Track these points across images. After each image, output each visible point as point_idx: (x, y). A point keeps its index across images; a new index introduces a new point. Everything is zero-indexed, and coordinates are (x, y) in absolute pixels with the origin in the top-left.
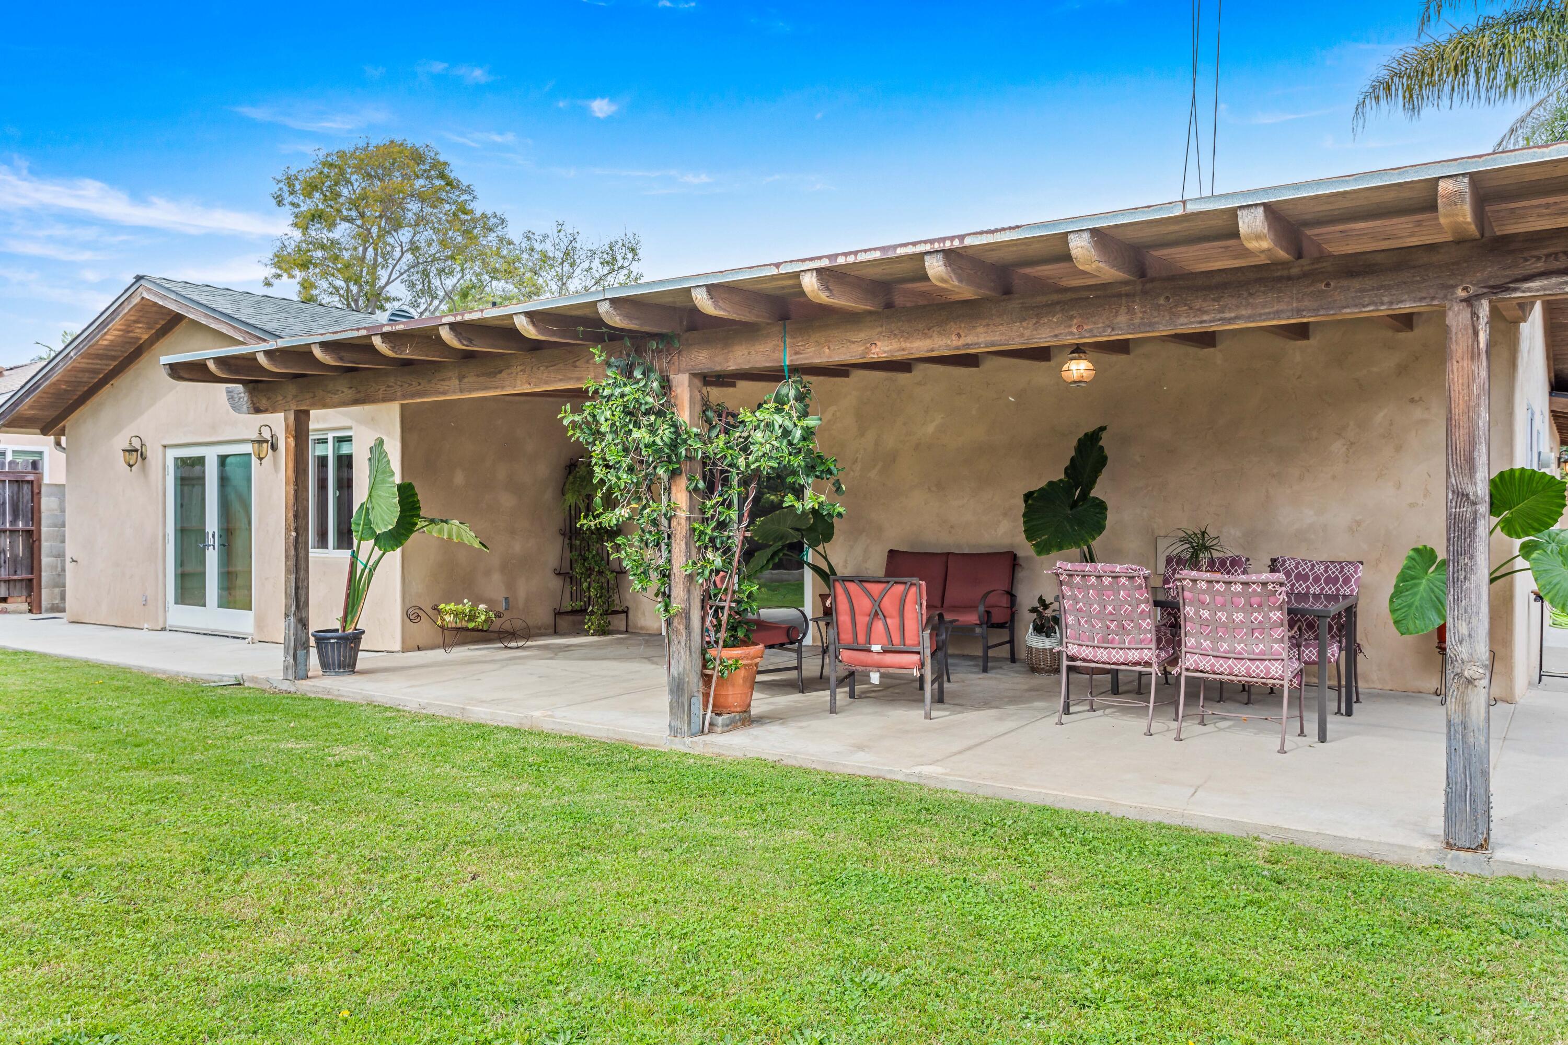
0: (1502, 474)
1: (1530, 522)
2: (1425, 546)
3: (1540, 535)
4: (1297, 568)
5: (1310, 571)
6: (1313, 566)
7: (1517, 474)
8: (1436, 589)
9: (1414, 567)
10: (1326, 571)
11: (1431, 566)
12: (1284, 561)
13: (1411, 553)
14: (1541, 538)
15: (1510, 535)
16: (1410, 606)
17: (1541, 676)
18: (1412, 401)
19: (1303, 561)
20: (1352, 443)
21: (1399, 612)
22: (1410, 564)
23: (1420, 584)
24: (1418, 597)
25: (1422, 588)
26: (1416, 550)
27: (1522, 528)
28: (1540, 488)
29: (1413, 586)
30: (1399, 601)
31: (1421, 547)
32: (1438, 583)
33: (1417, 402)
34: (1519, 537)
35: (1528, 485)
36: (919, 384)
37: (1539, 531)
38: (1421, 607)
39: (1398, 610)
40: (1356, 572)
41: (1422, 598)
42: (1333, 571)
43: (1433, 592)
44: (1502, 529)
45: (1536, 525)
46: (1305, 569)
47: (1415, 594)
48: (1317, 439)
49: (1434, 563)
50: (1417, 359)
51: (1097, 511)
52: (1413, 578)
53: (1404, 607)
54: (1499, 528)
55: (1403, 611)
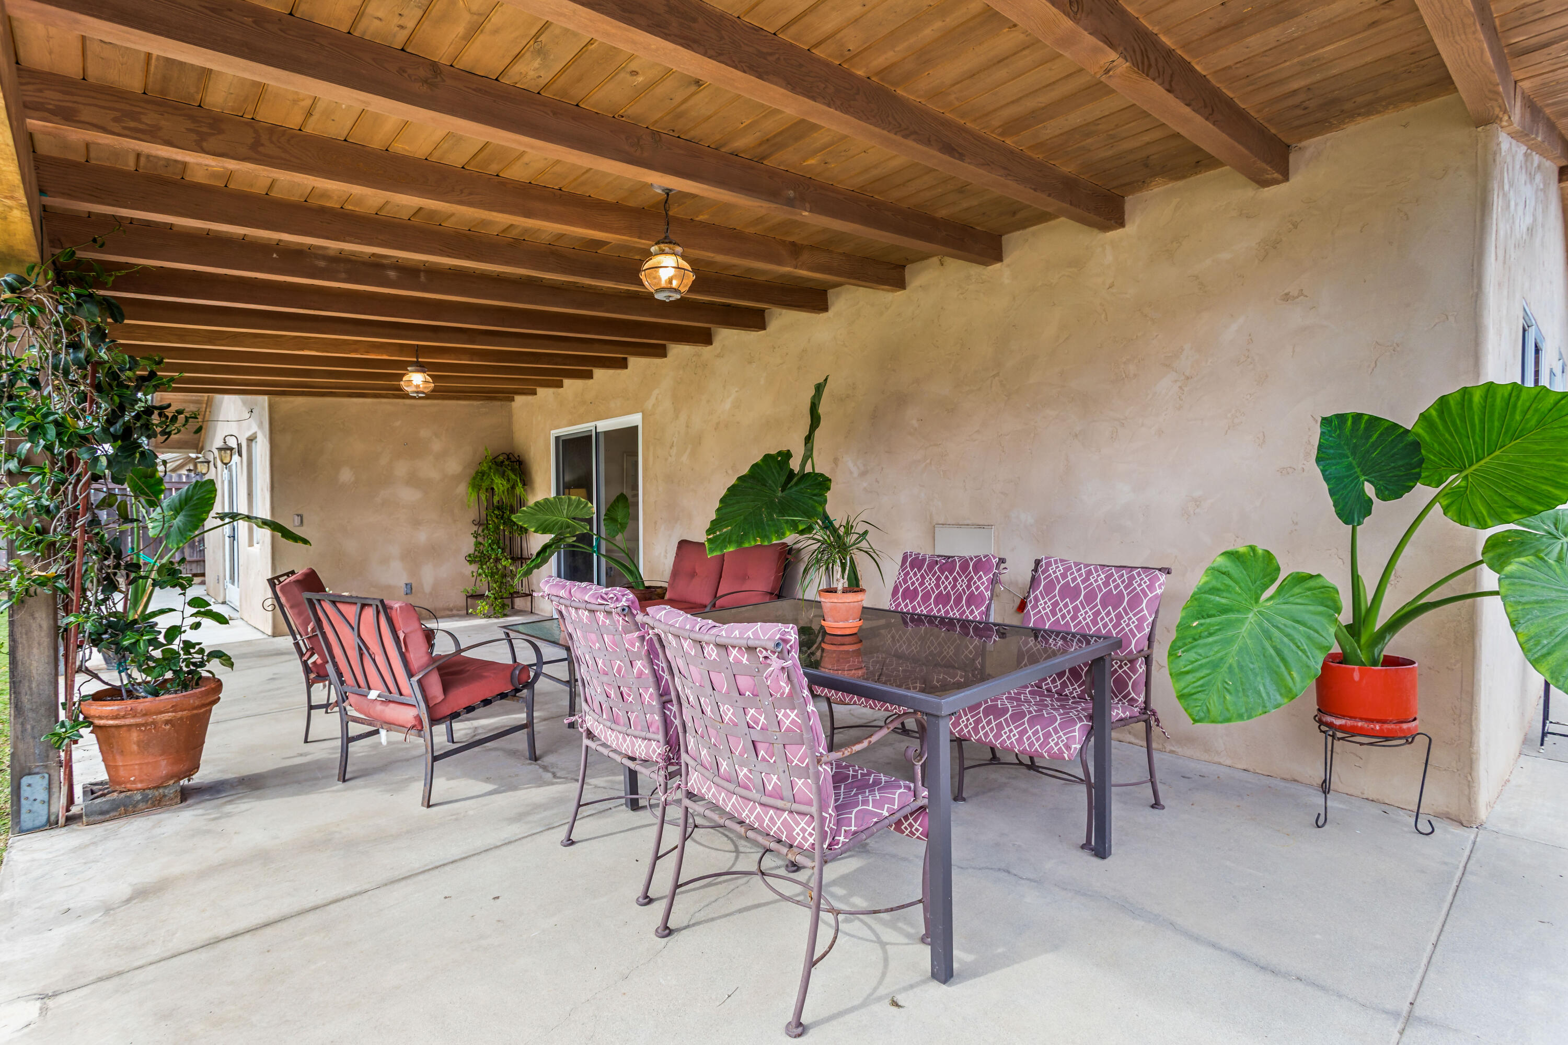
0: (1443, 401)
1: (1509, 494)
2: (1253, 548)
3: (1531, 520)
4: (1064, 576)
5: (1083, 582)
6: (1089, 573)
7: (1477, 398)
8: (1276, 633)
9: (1228, 589)
10: (1106, 584)
11: (1265, 587)
12: (1049, 564)
13: (1220, 561)
14: (1539, 525)
15: (1463, 521)
16: (1215, 666)
17: (1544, 734)
18: (1287, 297)
19: (1076, 564)
20: (1188, 378)
21: (1190, 678)
22: (1214, 583)
23: (1242, 621)
24: (1236, 647)
25: (1244, 629)
26: (1232, 555)
27: (1489, 507)
28: (1533, 422)
29: (1230, 624)
30: (1192, 655)
31: (1242, 549)
32: (1282, 621)
33: (1294, 298)
34: (1484, 526)
35: (1502, 420)
36: (718, 356)
37: (1530, 513)
38: (1241, 668)
39: (1188, 673)
40: (1151, 587)
41: (1243, 650)
42: (1118, 581)
43: (1270, 638)
44: (1446, 511)
45: (1522, 500)
46: (1076, 578)
47: (1228, 642)
48: (1135, 375)
49: (1273, 581)
50: (1295, 226)
51: (816, 492)
52: (1225, 610)
53: (1201, 666)
54: (1437, 508)
55: (1199, 674)
